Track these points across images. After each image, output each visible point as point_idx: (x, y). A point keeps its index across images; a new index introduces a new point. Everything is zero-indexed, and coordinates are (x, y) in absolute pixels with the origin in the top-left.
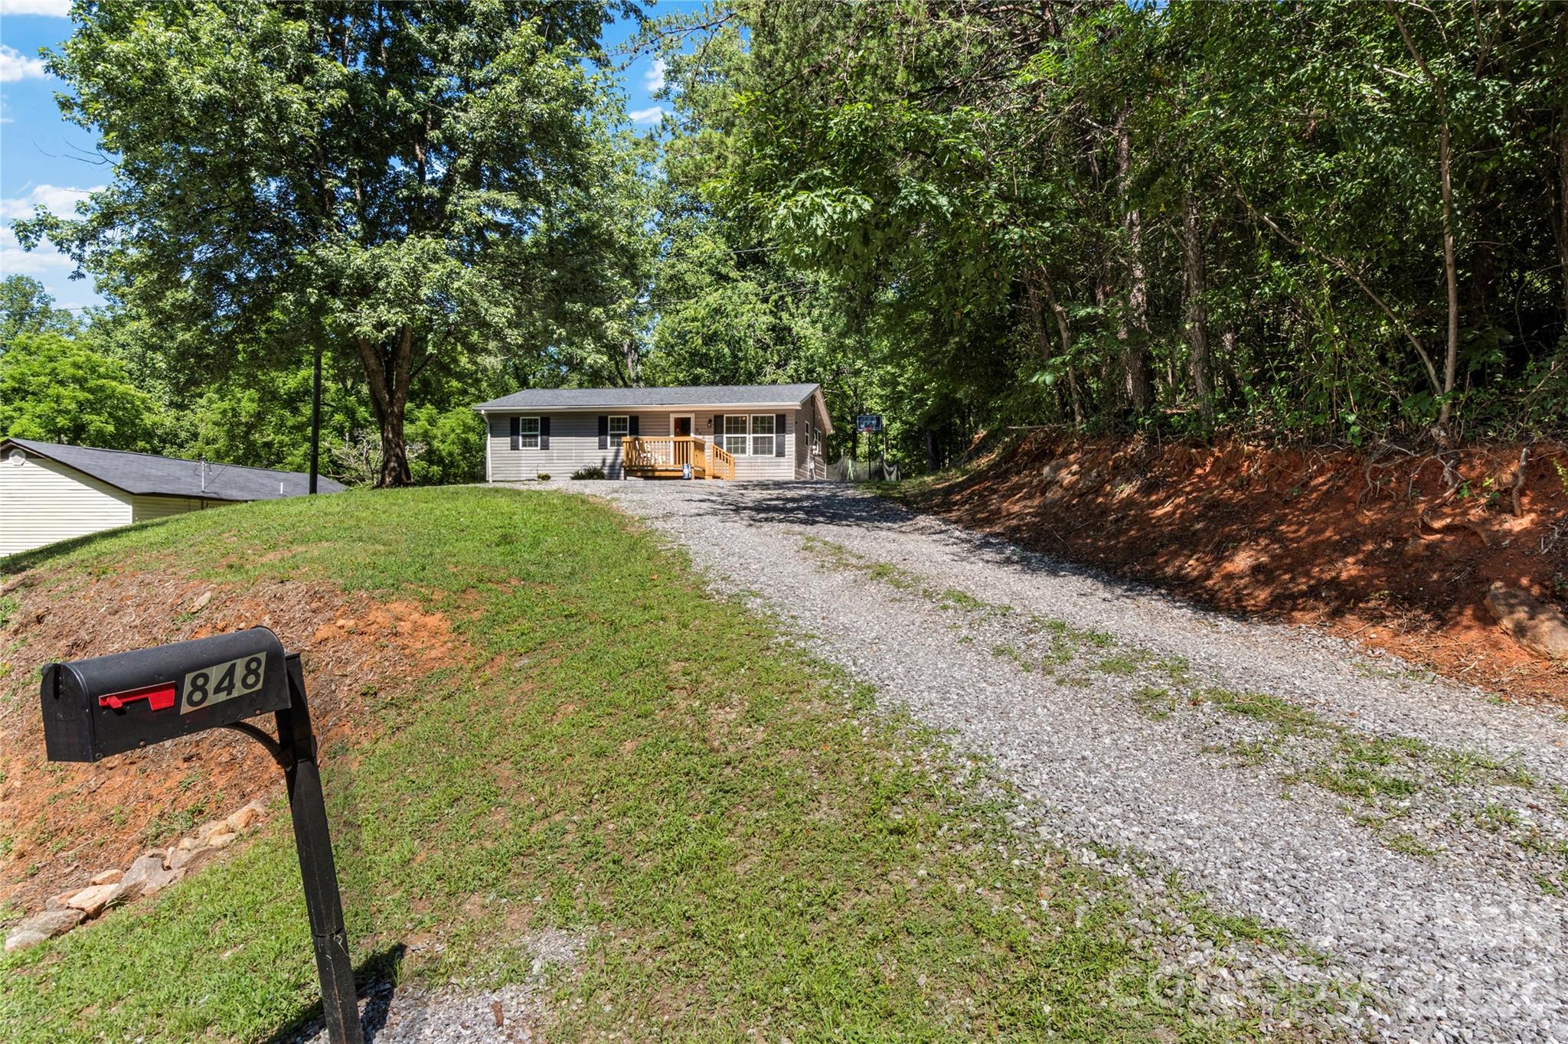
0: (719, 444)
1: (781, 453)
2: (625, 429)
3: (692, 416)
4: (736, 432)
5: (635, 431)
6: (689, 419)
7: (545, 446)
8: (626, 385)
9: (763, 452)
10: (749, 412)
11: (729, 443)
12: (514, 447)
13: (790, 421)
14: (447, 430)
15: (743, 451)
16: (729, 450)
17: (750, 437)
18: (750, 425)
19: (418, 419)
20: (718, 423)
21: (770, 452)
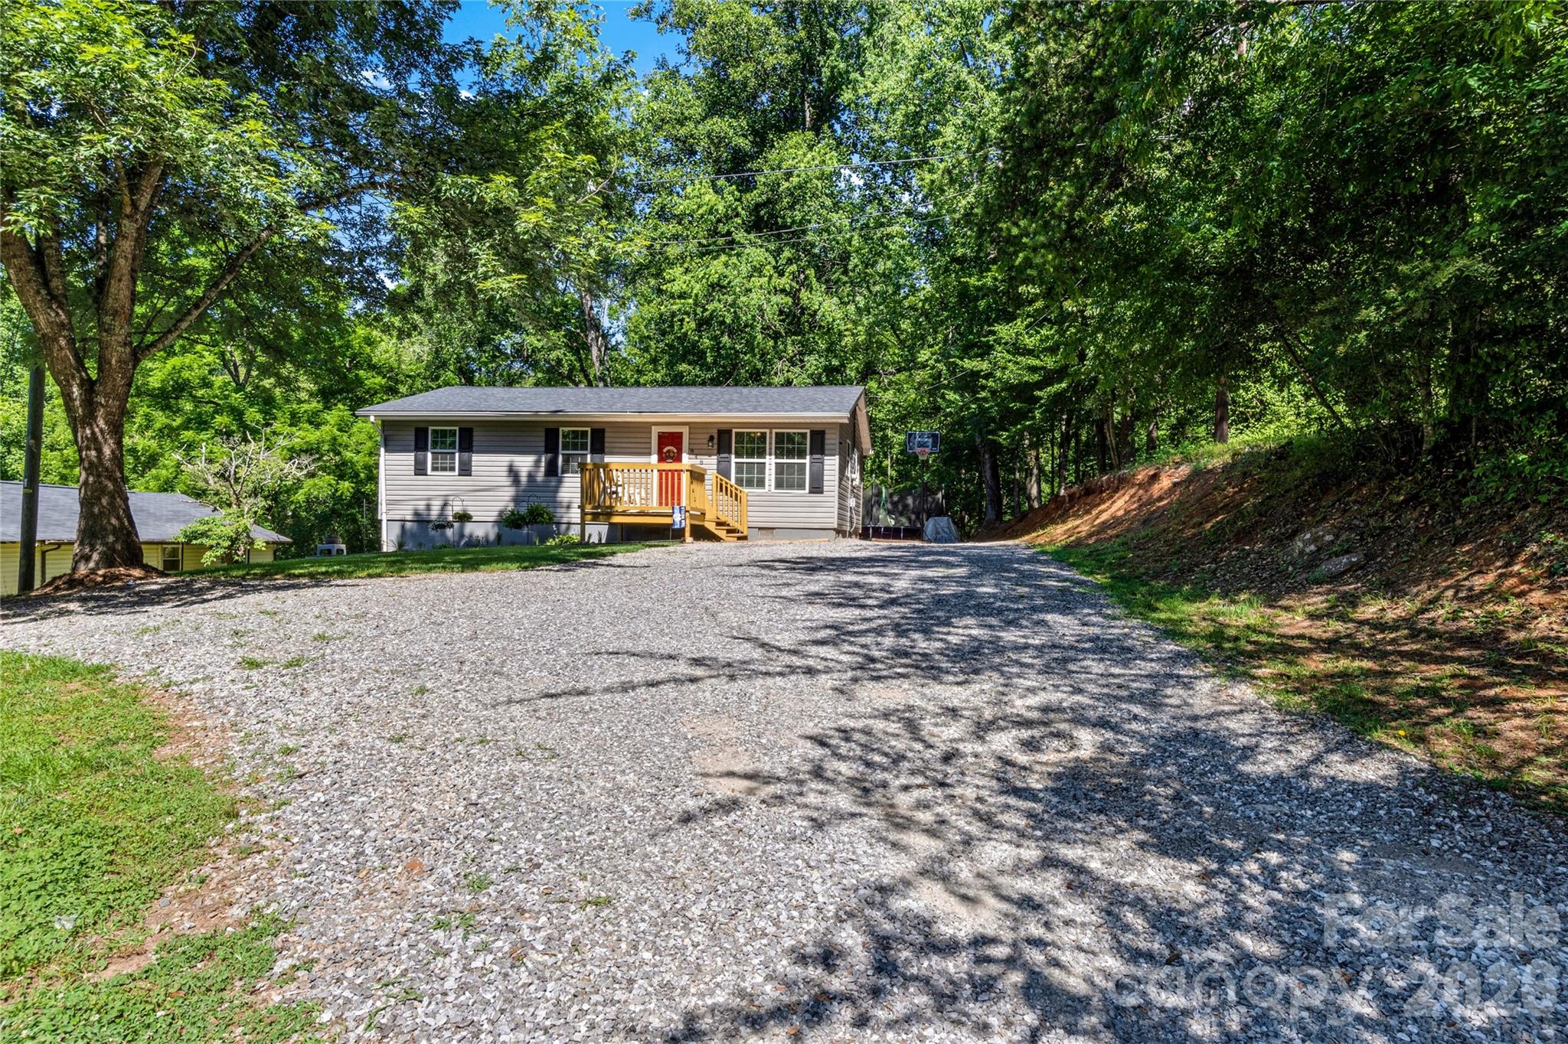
0: (724, 472)
1: (817, 488)
2: (584, 447)
3: (685, 430)
4: (751, 455)
5: (599, 448)
6: (679, 435)
7: (466, 470)
8: (590, 384)
9: (791, 486)
10: (771, 426)
11: (739, 470)
12: (420, 470)
13: (832, 439)
14: (363, 437)
15: (761, 483)
16: (739, 481)
17: (770, 462)
18: (771, 443)
19: (326, 423)
20: (722, 440)
21: (801, 486)
